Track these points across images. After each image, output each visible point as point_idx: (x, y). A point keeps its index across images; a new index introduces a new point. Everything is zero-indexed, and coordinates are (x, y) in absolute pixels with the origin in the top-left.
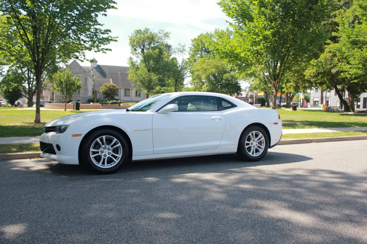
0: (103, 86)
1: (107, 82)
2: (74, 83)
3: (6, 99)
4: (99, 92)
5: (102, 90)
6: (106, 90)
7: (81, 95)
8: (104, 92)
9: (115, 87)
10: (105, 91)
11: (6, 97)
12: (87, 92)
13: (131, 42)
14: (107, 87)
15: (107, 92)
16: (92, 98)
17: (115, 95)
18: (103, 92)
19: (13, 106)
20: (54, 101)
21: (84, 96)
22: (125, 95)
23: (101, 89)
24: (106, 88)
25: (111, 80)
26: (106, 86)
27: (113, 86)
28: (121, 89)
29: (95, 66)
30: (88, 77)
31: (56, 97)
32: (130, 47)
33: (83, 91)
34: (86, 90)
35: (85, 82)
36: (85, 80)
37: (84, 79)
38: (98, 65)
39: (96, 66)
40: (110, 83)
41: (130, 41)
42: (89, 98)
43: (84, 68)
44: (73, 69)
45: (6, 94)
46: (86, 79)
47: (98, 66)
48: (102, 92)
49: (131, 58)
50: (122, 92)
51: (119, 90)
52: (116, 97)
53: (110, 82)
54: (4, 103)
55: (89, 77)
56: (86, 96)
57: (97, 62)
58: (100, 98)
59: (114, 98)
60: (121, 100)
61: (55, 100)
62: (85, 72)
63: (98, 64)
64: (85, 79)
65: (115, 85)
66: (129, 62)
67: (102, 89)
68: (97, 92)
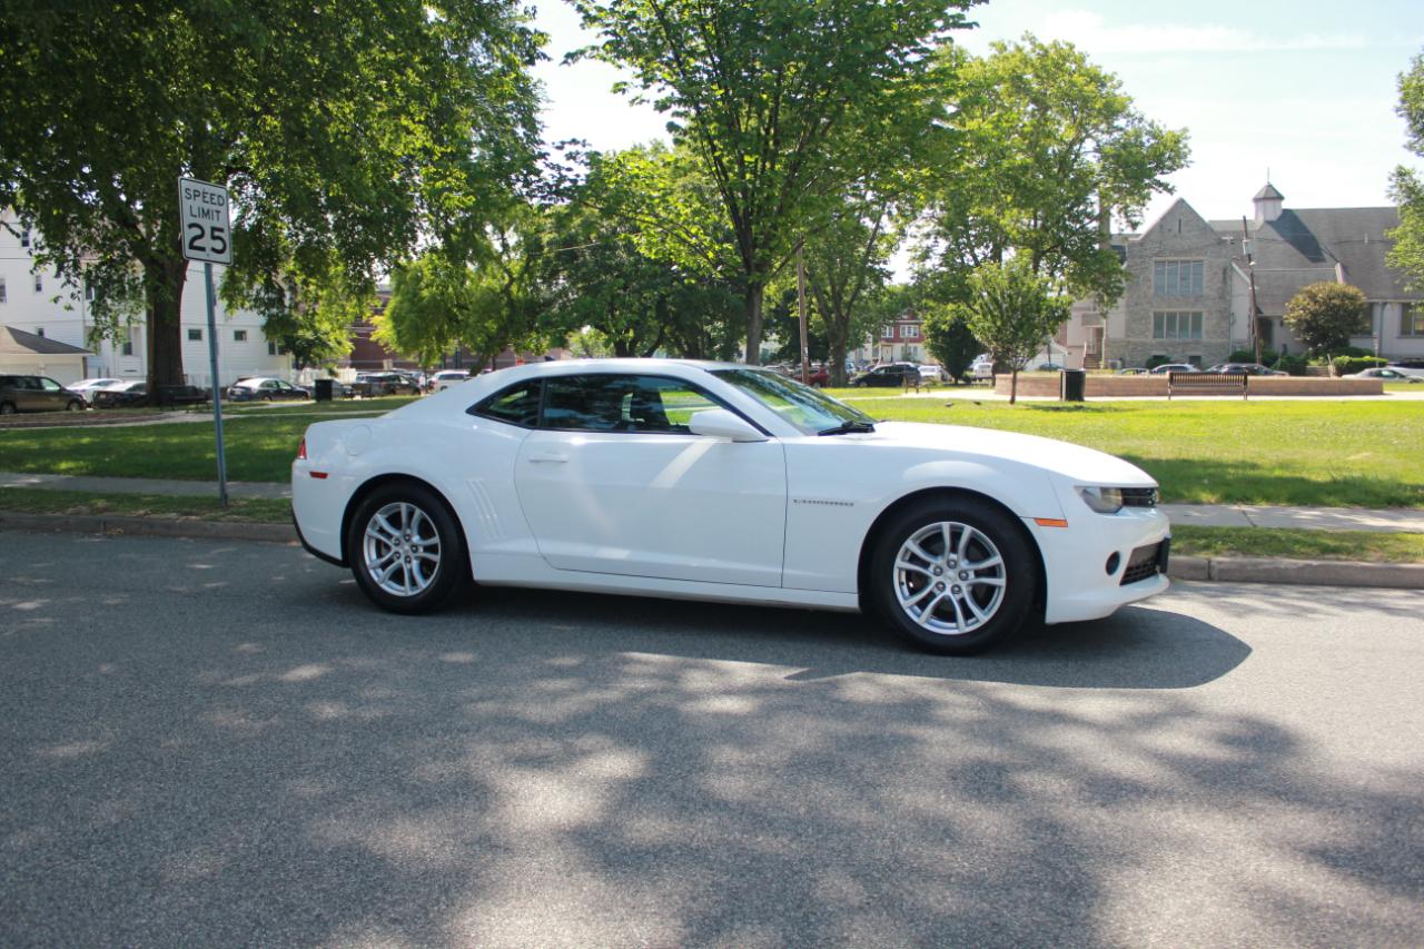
0: (1300, 297)
1: (1322, 279)
2: (1039, 298)
3: (937, 356)
4: (1282, 324)
5: (1296, 314)
6: (1314, 315)
7: (1205, 338)
8: (1306, 321)
9: (1353, 298)
10: (1308, 317)
11: (938, 351)
12: (1231, 324)
13: (1403, 101)
14: (1316, 302)
15: (1317, 321)
16: (1249, 347)
17: (1354, 332)
18: (1300, 321)
19: (960, 382)
20: (1102, 363)
21: (1217, 340)
22: (1406, 331)
23: (1292, 310)
24: (1312, 307)
25: (1338, 269)
26: (1313, 297)
27: (1345, 296)
28: (1385, 304)
29: (1273, 217)
30: (1234, 265)
31: (1107, 346)
32: (1404, 123)
33: (1214, 321)
34: (1227, 316)
35: (1220, 285)
36: (1220, 276)
37: (1216, 274)
38: (1285, 211)
39: (1279, 213)
40: (1330, 284)
41: (1400, 95)
42: (1238, 350)
43: (1216, 229)
44: (1175, 236)
45: (937, 341)
46: (1226, 273)
47: (1288, 215)
48: (1293, 321)
49: (1401, 173)
50: (1389, 319)
51: (1377, 311)
52: (1355, 343)
53: (1336, 281)
54: (933, 370)
55: (1237, 264)
56: (1225, 340)
57: (1280, 198)
58: (1285, 346)
59: (1349, 344)
60: (1372, 355)
61: (1106, 359)
62: (1221, 242)
63: (1285, 205)
64: (1221, 272)
65: (1352, 290)
66: (1395, 191)
67: (1293, 312)
68: (1276, 323)
